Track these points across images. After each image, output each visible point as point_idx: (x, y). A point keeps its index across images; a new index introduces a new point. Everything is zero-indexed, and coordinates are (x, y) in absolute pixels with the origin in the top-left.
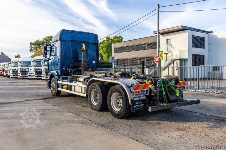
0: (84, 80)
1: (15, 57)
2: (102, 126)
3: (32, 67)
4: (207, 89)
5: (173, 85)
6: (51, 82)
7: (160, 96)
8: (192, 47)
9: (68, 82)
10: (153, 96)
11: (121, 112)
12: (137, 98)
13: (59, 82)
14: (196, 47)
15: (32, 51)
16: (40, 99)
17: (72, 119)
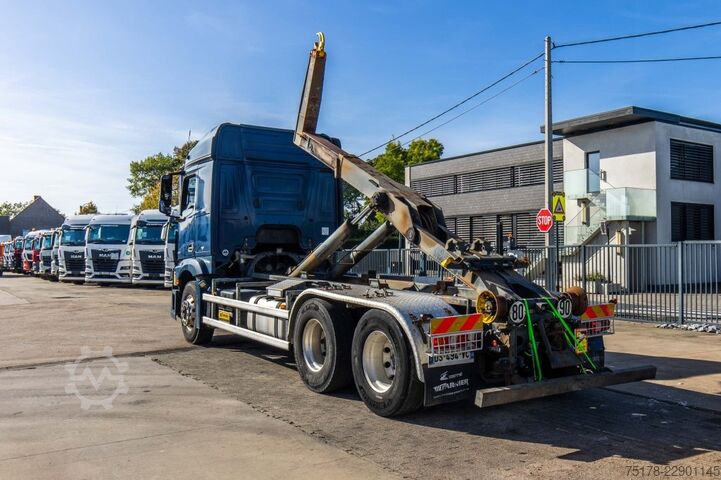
0: (284, 295)
1: (79, 211)
2: (325, 438)
3: (131, 244)
4: (709, 321)
5: (565, 316)
6: (184, 295)
7: (521, 353)
8: (672, 178)
9: (234, 297)
10: (496, 355)
11: (391, 396)
12: (444, 359)
13: (206, 297)
14: (683, 178)
15: (138, 190)
16: (142, 354)
17: (232, 417)
